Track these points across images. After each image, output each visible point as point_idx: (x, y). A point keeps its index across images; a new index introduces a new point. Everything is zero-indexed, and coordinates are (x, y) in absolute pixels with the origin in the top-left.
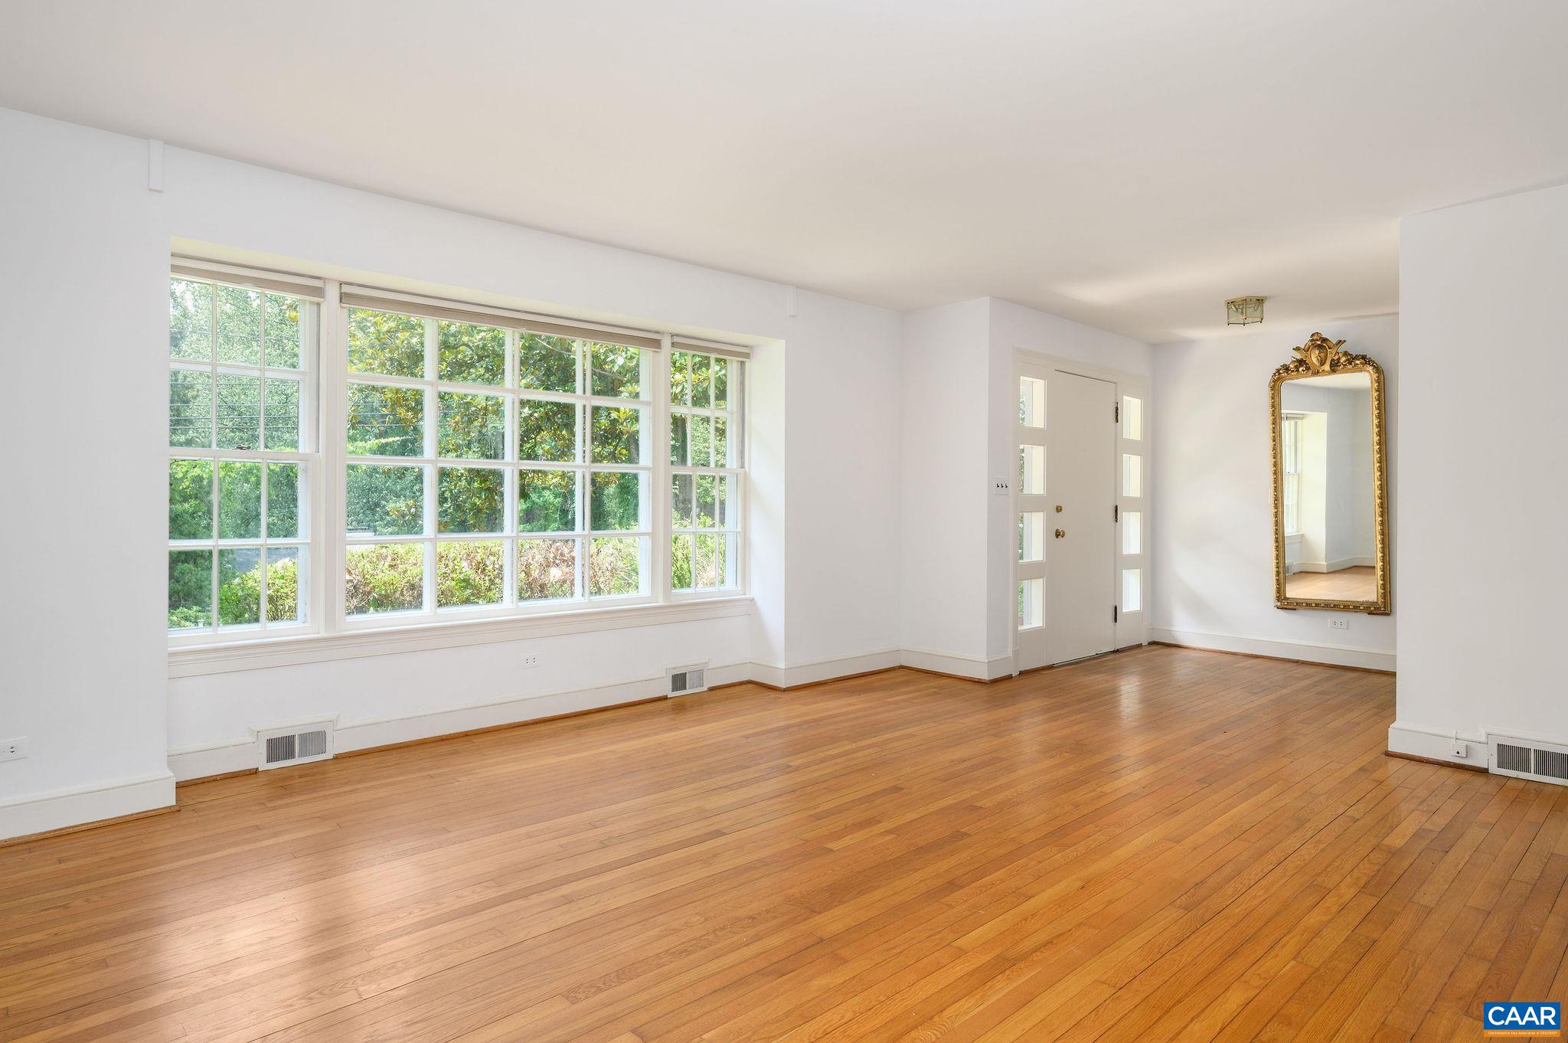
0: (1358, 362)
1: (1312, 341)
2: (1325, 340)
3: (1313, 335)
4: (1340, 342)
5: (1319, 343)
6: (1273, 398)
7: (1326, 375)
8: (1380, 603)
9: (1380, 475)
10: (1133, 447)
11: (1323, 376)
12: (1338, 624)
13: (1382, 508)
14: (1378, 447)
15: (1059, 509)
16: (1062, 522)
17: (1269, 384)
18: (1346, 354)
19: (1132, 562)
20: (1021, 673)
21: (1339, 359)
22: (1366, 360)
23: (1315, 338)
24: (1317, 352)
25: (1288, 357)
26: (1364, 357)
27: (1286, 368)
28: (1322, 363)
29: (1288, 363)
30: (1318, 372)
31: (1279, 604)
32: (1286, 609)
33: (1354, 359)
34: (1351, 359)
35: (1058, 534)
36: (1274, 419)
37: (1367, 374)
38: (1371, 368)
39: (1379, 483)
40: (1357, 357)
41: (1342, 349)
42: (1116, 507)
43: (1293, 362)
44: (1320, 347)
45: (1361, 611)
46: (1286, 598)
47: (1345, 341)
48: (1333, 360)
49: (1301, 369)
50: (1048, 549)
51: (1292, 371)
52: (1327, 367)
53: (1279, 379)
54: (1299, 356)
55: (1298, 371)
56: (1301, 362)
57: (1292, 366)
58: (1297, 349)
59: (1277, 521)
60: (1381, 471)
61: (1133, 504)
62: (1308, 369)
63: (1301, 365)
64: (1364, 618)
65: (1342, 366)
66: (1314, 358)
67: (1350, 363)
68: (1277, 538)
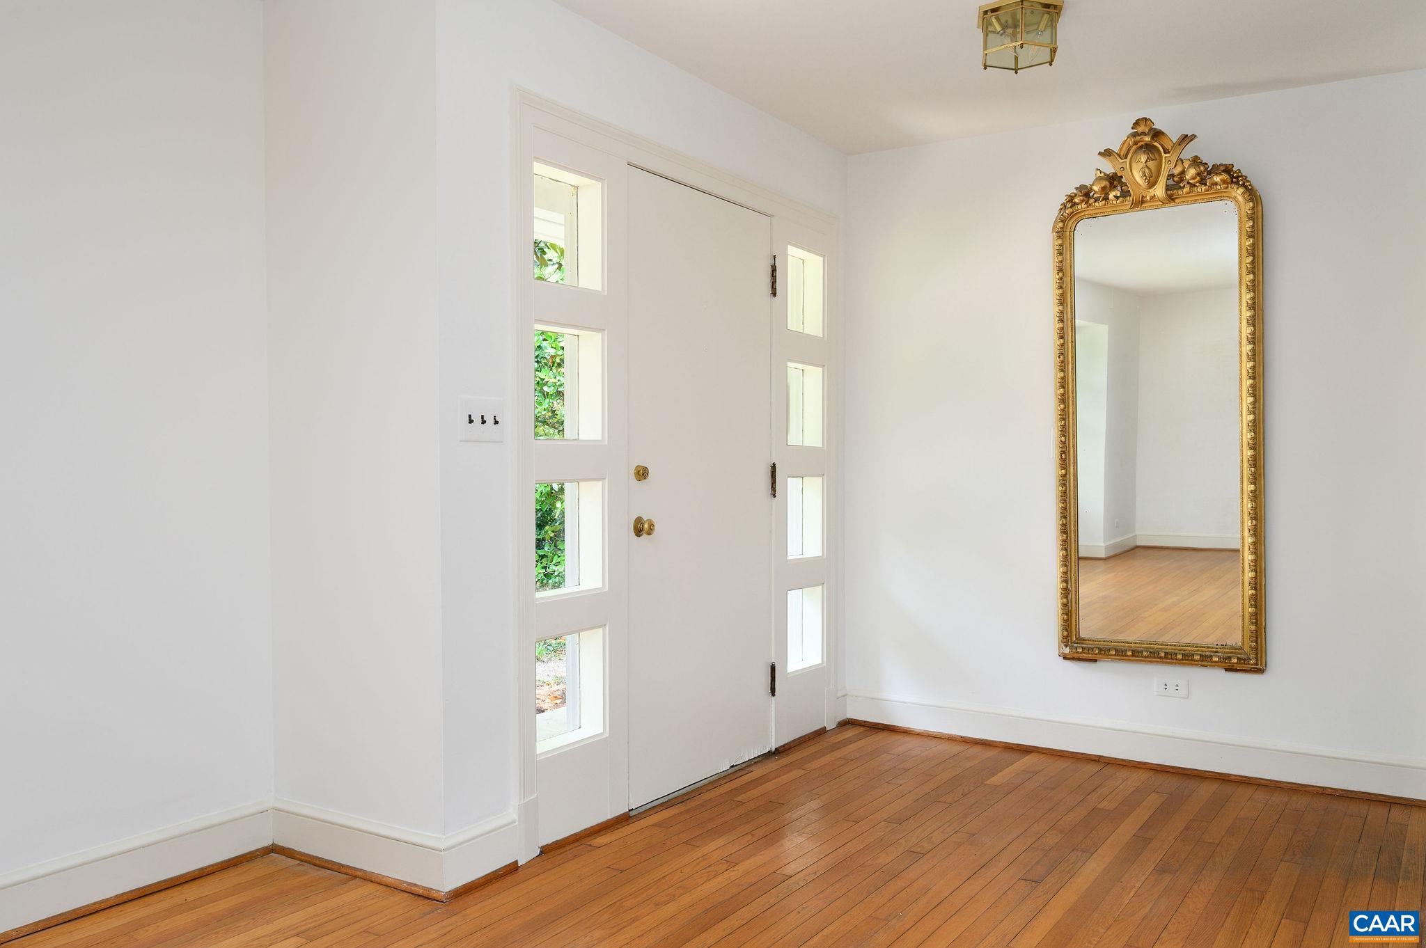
0: (1217, 179)
1: (1134, 135)
2: (1157, 134)
3: (1137, 123)
4: (1186, 139)
5: (1147, 139)
6: (1060, 254)
7: (1157, 207)
8: (1247, 649)
9: (1254, 403)
10: (806, 348)
11: (1151, 208)
12: (1171, 688)
13: (1255, 466)
14: (1251, 347)
15: (642, 474)
16: (645, 502)
17: (1054, 226)
18: (1196, 161)
19: (806, 574)
20: (545, 851)
21: (1183, 173)
22: (1233, 176)
23: (1140, 129)
24: (1143, 158)
25: (1089, 171)
26: (1228, 170)
27: (1086, 193)
28: (1151, 184)
29: (1088, 183)
30: (1143, 202)
31: (1067, 650)
32: (1079, 659)
33: (1209, 173)
34: (1206, 173)
35: (641, 528)
36: (1062, 295)
37: (1231, 205)
38: (1241, 190)
39: (1251, 417)
40: (1215, 170)
41: (1189, 152)
42: (774, 467)
43: (1099, 179)
44: (1149, 148)
45: (1214, 665)
46: (1081, 640)
47: (1194, 136)
48: (1171, 176)
49: (1111, 196)
50: (615, 563)
51: (1096, 200)
52: (1160, 190)
53: (1071, 215)
54: (1108, 167)
55: (1106, 199)
56: (1113, 180)
57: (1095, 188)
58: (1107, 153)
59: (1065, 492)
60: (1254, 396)
61: (809, 463)
62: (1125, 194)
63: (1113, 187)
64: (1216, 678)
65: (1187, 189)
66: (1136, 175)
67: (1203, 182)
68: (1064, 525)
